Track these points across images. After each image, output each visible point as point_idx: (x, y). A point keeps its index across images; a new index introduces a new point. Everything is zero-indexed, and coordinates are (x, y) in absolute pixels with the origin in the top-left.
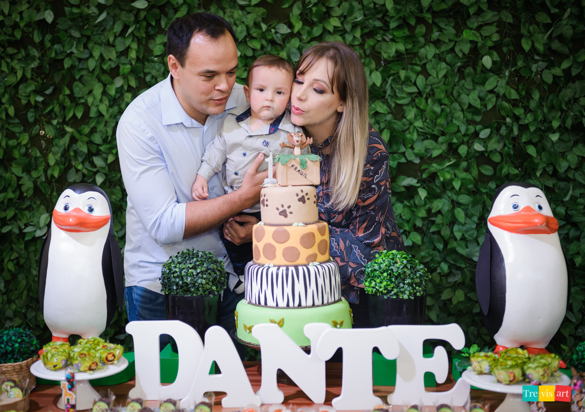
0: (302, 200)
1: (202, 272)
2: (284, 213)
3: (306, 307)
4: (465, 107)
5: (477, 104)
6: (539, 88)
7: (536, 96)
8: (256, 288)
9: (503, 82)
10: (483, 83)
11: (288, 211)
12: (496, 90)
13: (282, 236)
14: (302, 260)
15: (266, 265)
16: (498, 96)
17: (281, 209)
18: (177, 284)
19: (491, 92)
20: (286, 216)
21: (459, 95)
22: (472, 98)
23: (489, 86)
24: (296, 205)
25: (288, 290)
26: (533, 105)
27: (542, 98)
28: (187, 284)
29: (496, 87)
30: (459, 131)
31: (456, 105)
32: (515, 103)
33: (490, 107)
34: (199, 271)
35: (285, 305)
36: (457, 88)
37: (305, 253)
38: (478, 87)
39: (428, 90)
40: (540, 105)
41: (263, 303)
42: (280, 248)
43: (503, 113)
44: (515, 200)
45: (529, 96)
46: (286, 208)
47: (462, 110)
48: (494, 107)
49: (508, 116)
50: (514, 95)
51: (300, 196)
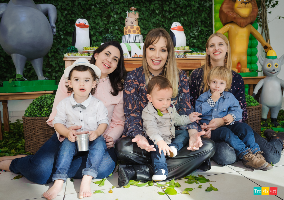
0: (136, 20)
1: (113, 37)
2: (132, 23)
3: (138, 43)
4: (152, 22)
5: (155, 22)
6: (167, 19)
7: (167, 21)
8: (127, 39)
9: (160, 17)
10: (156, 17)
11: (133, 23)
12: (159, 19)
13: (132, 27)
14: (136, 33)
15: (129, 34)
16: (159, 20)
17: (131, 22)
18: (108, 39)
19: (158, 19)
20: (132, 24)
21: (151, 20)
22: (154, 20)
23: (157, 18)
24: (135, 21)
25: (134, 39)
26: (166, 23)
27: (168, 22)
28: (110, 39)
29: (159, 18)
30: (151, 28)
31: (150, 22)
32: (163, 22)
33: (157, 23)
34: (113, 36)
35: (134, 42)
36: (150, 18)
37: (137, 32)
38: (155, 18)
39: (144, 18)
40: (168, 23)
41: (129, 42)
42: (132, 30)
43: (160, 24)
44: (176, 25)
45: (165, 21)
46: (132, 22)
47: (152, 23)
48: (158, 23)
49: (161, 25)
50: (163, 20)
51: (135, 20)
